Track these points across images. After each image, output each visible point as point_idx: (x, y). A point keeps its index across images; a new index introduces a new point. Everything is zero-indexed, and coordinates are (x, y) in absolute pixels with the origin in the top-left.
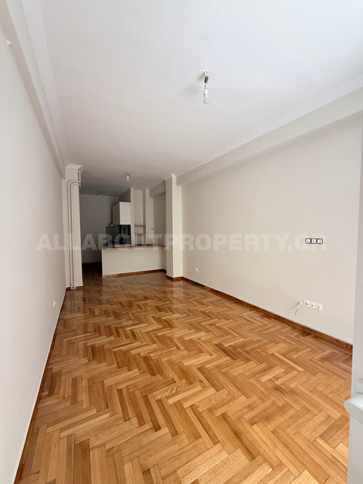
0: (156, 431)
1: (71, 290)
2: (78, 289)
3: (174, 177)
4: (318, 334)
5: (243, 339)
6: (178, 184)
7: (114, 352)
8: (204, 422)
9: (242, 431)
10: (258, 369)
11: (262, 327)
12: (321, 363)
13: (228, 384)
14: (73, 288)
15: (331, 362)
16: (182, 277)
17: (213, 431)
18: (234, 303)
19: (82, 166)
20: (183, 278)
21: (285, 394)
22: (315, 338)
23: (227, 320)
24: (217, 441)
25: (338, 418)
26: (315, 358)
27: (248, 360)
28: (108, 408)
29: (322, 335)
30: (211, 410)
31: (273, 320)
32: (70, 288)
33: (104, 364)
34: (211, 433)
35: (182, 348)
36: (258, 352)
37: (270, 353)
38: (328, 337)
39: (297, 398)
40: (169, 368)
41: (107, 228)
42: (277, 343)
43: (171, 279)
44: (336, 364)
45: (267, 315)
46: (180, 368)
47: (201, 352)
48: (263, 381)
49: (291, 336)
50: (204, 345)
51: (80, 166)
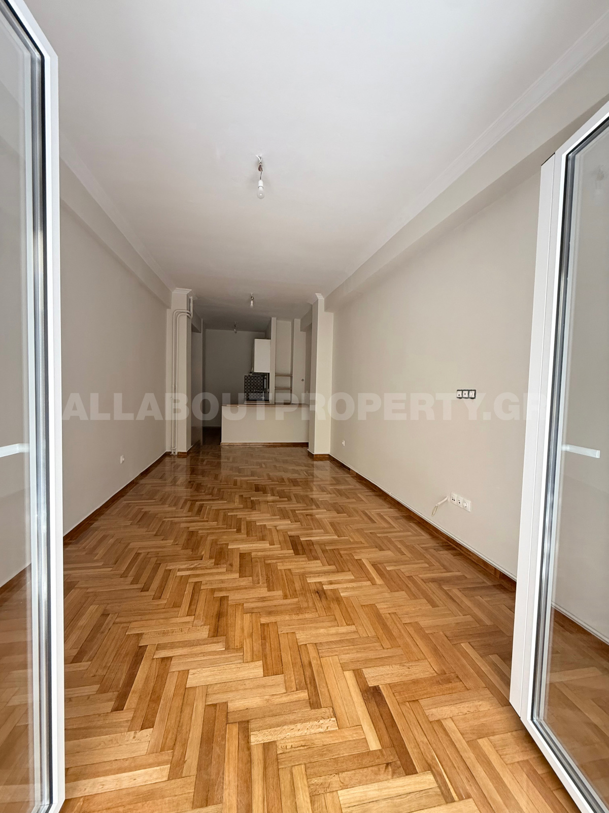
0: (141, 591)
1: (172, 455)
2: (180, 455)
3: (321, 298)
4: (464, 550)
5: (336, 537)
6: (327, 308)
7: (164, 522)
8: (196, 597)
9: (229, 615)
10: (319, 569)
11: (384, 528)
12: (423, 583)
13: (260, 574)
14: (174, 453)
15: (440, 585)
16: (329, 455)
17: (198, 606)
18: (376, 495)
19: (191, 290)
20: (329, 458)
21: (323, 599)
22: (454, 556)
23: (338, 513)
24: (193, 614)
25: (365, 635)
26: (420, 576)
27: (316, 558)
28: (115, 564)
29: (469, 553)
30: (213, 591)
31: (412, 524)
32: (171, 452)
33: (145, 530)
34: (193, 607)
35: (244, 530)
36: (340, 554)
37: (356, 558)
38: (474, 557)
39: (334, 606)
40: (208, 546)
41: (246, 378)
42: (381, 549)
43: (311, 456)
44: (445, 589)
45: (410, 516)
46: (222, 549)
47: (263, 539)
48: (308, 581)
49: (417, 546)
50: (275, 534)
51: (188, 291)
